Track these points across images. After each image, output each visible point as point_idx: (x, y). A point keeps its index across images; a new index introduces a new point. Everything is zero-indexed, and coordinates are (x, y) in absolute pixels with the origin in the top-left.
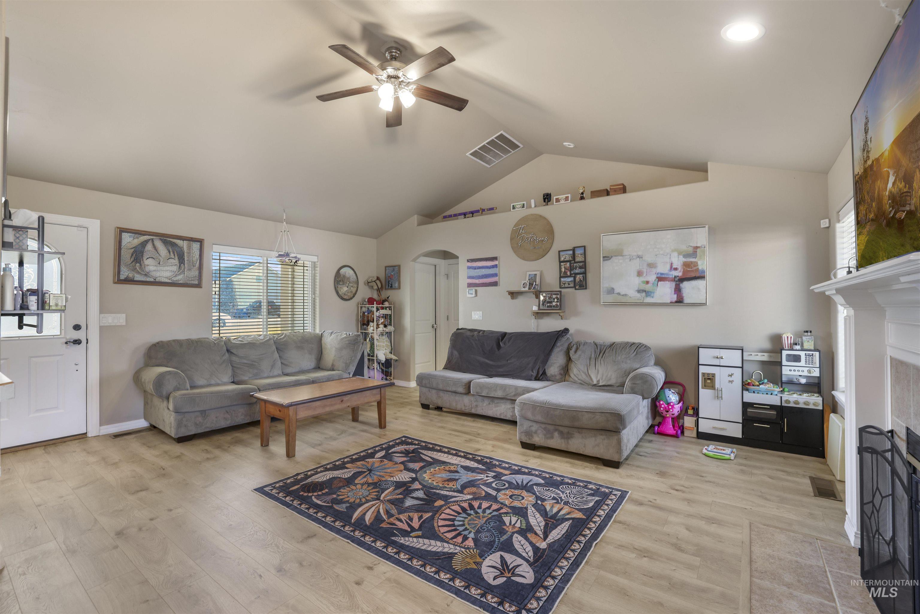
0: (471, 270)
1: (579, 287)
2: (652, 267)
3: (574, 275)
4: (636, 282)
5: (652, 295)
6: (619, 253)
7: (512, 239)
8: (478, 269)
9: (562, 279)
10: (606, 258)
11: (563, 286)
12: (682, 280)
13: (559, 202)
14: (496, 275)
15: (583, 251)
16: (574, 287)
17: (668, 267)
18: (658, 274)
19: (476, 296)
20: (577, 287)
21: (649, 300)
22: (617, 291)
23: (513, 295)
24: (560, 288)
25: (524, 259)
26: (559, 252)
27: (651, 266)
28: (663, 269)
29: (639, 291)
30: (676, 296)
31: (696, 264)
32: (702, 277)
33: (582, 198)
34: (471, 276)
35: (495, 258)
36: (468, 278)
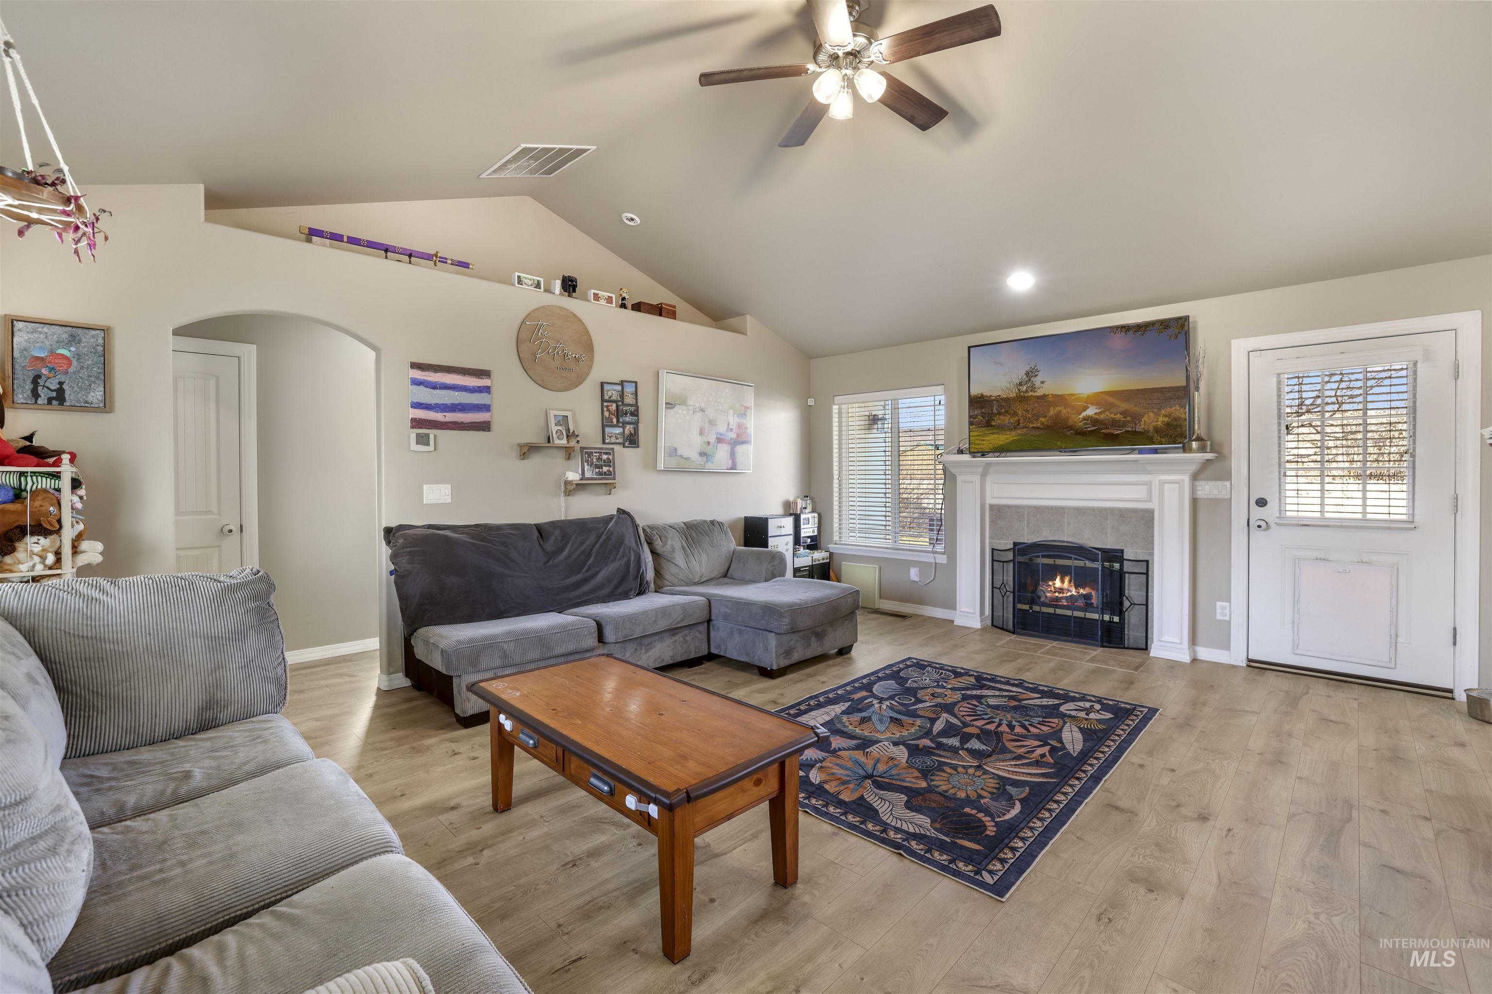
0: (422, 388)
1: (630, 444)
2: (713, 426)
4: (697, 441)
5: (712, 459)
6: (683, 402)
7: (520, 342)
8: (441, 388)
9: (607, 430)
10: (670, 405)
11: (608, 441)
12: (735, 443)
13: (599, 301)
14: (486, 408)
15: (634, 389)
16: (623, 443)
17: (726, 427)
18: (717, 434)
19: (437, 449)
20: (626, 444)
21: (708, 467)
22: (680, 452)
23: (527, 450)
24: (604, 443)
25: (543, 386)
26: (602, 384)
27: (712, 422)
29: (700, 455)
30: (730, 461)
31: (745, 427)
32: (749, 442)
33: (623, 306)
34: (422, 404)
35: (484, 373)
36: (412, 407)
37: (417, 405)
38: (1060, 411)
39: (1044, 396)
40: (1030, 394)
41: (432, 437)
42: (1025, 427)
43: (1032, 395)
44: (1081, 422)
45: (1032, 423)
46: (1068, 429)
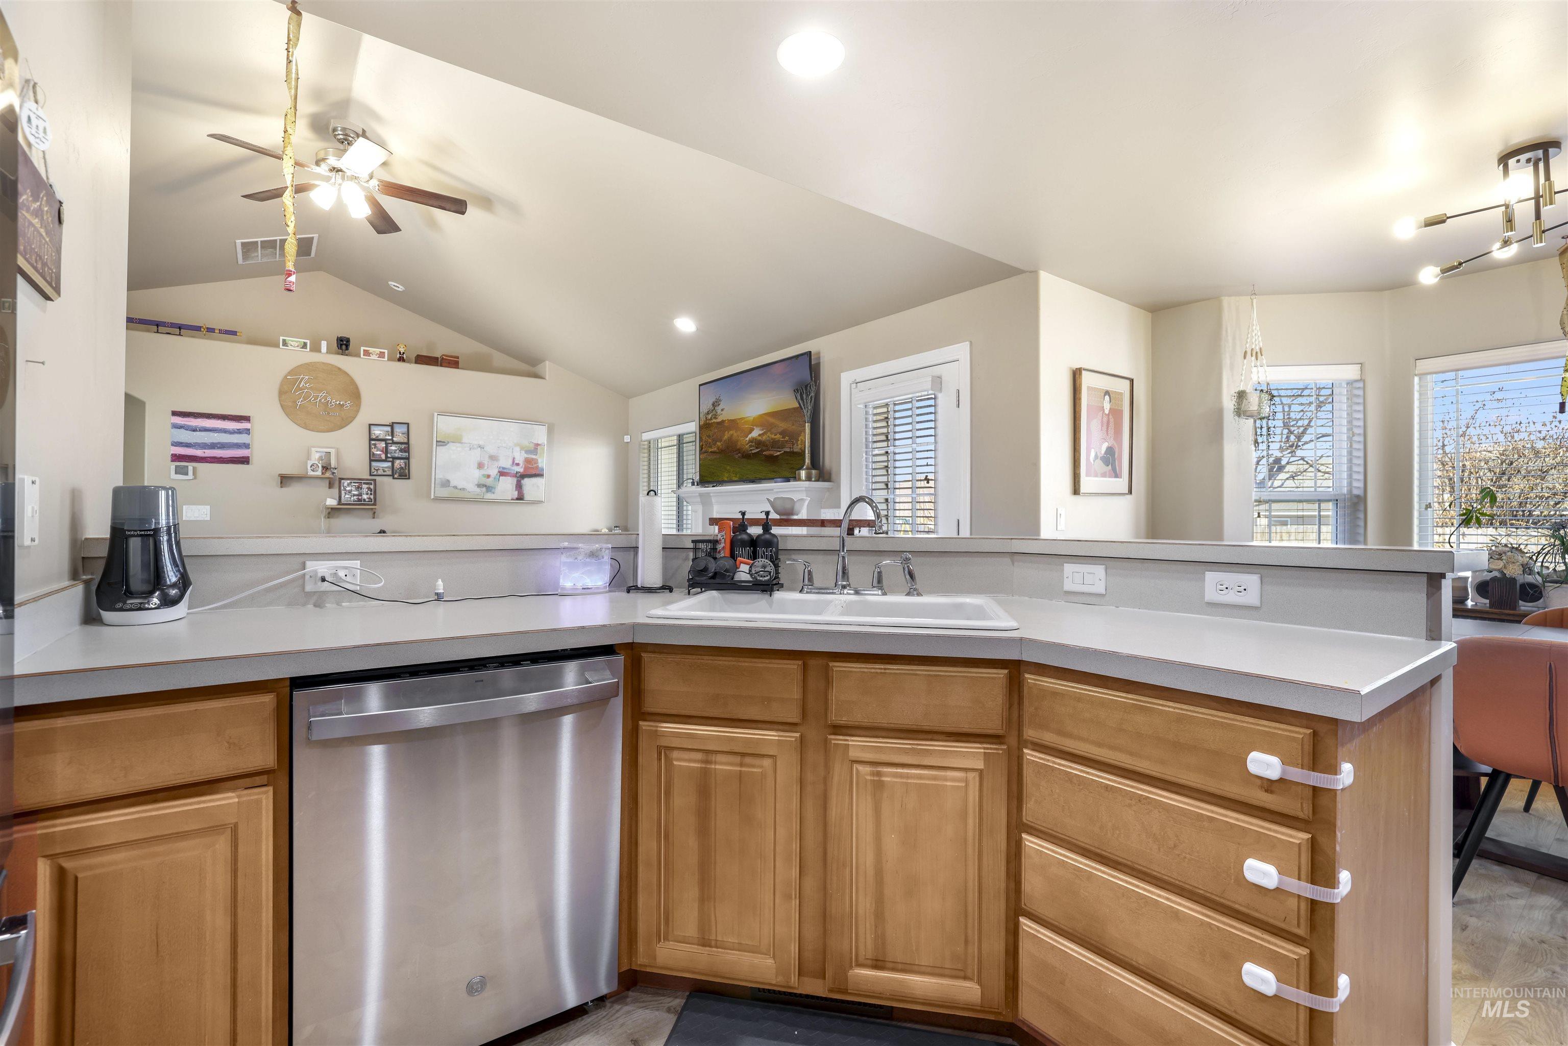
0: (182, 430)
1: (399, 476)
2: (494, 460)
3: (391, 459)
4: (477, 474)
5: (493, 491)
6: (457, 440)
7: (281, 393)
8: (201, 431)
9: (374, 464)
10: (440, 443)
11: (375, 473)
12: (523, 476)
13: (369, 356)
14: (247, 446)
15: (406, 430)
16: (392, 475)
17: (510, 462)
18: (500, 467)
19: (195, 478)
20: (396, 476)
21: (489, 496)
22: (453, 483)
23: (287, 480)
24: (371, 475)
25: (306, 427)
26: (370, 425)
27: (493, 458)
28: (506, 463)
29: (479, 486)
30: (517, 492)
31: (536, 461)
32: (540, 475)
33: (401, 359)
34: (182, 443)
35: (247, 419)
36: (172, 445)
37: (176, 444)
41: (190, 469)
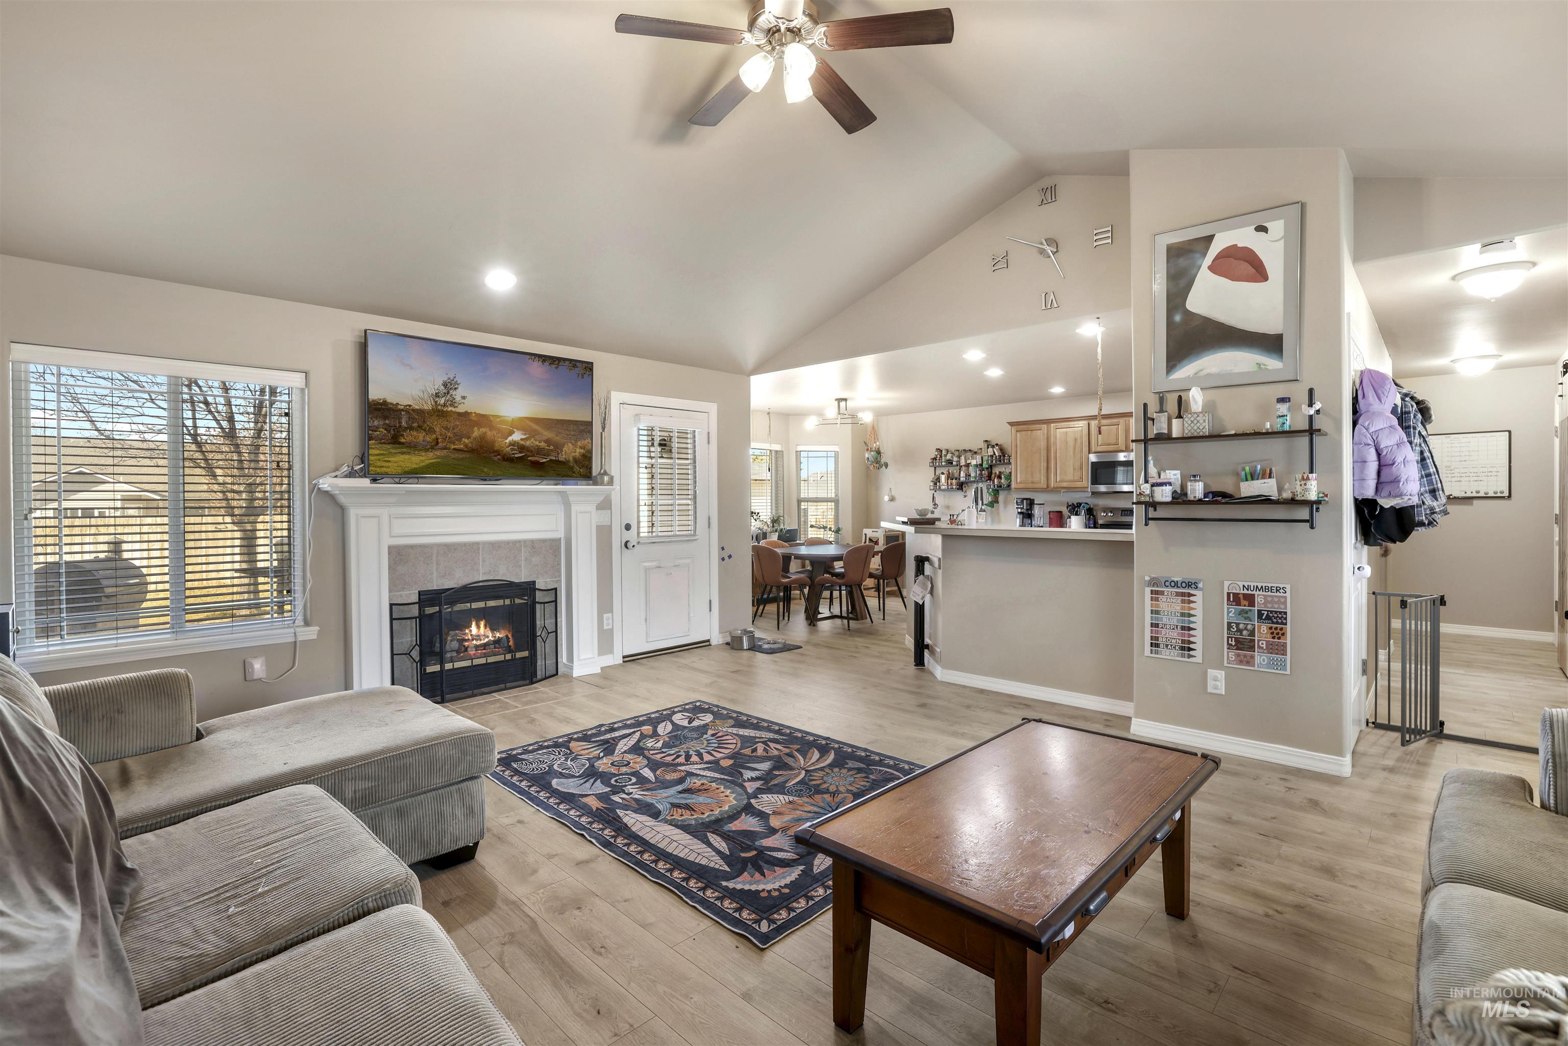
38: (485, 433)
39: (466, 414)
40: (450, 409)
42: (445, 448)
43: (451, 411)
44: (508, 447)
45: (454, 444)
46: (495, 454)
